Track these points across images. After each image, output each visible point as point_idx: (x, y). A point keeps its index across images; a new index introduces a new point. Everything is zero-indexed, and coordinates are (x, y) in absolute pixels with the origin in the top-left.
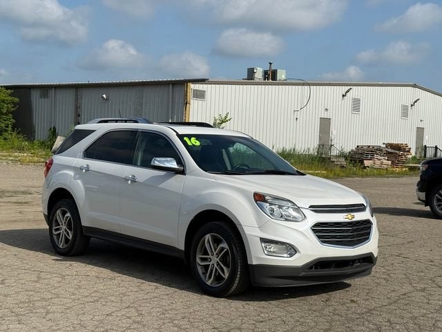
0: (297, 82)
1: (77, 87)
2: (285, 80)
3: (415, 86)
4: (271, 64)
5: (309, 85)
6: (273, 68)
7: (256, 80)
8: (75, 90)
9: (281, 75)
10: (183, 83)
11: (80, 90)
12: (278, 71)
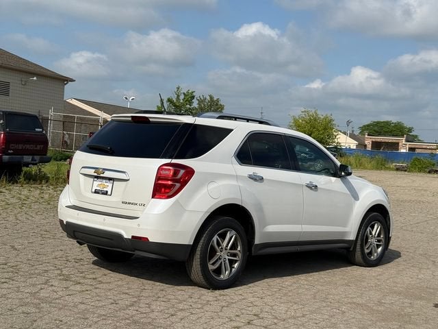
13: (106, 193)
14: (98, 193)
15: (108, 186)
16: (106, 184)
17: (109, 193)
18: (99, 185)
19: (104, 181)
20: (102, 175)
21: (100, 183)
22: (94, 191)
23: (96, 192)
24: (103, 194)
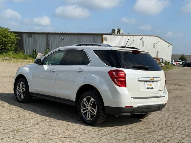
0: (130, 34)
1: (47, 34)
2: (122, 34)
3: (157, 36)
4: (119, 27)
5: (133, 36)
6: (120, 29)
7: (116, 34)
8: (46, 35)
9: (122, 32)
10: (101, 35)
11: (49, 35)
12: (121, 30)
13: (152, 88)
14: (149, 88)
15: (152, 85)
16: (151, 84)
17: (153, 88)
18: (148, 85)
19: (150, 83)
20: (153, 80)
21: (148, 84)
22: (146, 88)
23: (148, 88)
24: (151, 88)
